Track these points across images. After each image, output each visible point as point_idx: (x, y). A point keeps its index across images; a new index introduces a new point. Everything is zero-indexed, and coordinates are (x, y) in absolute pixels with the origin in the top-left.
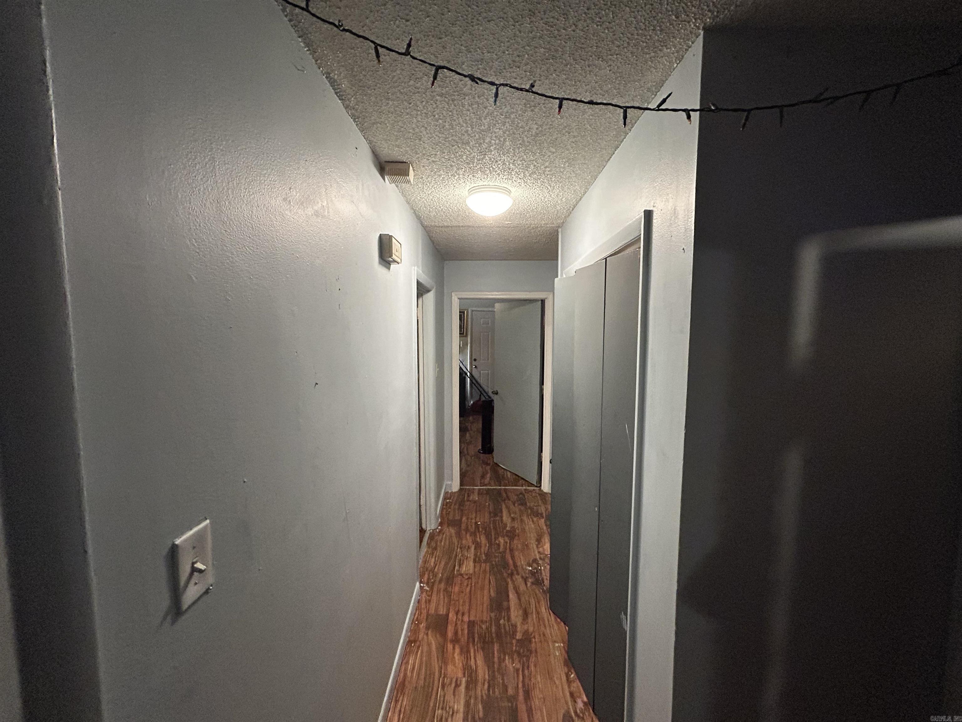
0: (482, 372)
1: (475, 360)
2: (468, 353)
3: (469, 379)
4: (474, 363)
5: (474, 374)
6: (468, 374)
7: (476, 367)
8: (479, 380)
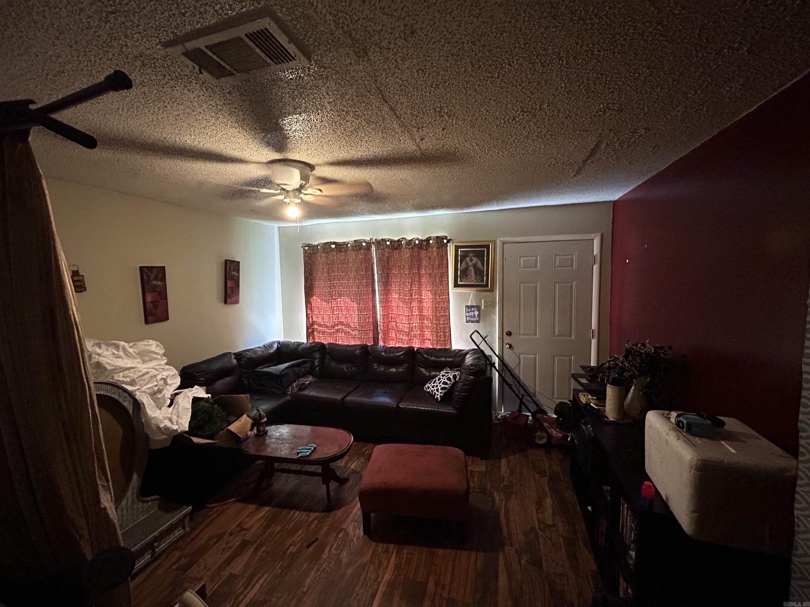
0: (522, 357)
1: (509, 334)
2: (495, 320)
3: (497, 373)
4: (507, 339)
5: (506, 359)
6: (496, 360)
7: (511, 346)
8: (516, 372)
